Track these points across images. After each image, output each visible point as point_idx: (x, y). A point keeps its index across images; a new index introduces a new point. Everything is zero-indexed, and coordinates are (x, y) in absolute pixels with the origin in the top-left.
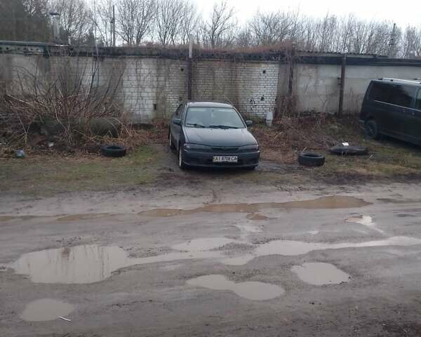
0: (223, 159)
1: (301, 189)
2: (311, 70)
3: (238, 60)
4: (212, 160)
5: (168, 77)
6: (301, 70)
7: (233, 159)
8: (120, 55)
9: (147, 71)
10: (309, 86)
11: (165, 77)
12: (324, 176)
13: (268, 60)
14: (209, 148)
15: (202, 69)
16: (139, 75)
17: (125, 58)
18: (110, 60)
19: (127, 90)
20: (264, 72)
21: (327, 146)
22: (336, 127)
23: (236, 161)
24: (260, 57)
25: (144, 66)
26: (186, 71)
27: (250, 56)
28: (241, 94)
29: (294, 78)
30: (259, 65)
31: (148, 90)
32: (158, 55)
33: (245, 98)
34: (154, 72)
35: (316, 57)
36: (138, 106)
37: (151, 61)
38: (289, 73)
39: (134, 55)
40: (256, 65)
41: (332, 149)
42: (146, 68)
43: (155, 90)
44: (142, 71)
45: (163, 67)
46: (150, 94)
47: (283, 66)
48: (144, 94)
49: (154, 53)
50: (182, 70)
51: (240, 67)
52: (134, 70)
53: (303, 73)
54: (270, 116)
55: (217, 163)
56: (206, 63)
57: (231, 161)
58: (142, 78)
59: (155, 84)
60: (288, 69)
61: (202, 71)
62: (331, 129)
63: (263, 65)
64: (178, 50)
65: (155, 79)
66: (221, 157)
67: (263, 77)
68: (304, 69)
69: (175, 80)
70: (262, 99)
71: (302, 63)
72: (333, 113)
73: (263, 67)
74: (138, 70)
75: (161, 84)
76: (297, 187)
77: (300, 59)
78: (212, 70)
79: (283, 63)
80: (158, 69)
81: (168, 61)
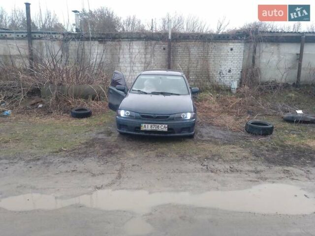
0: (151, 127)
1: (232, 170)
2: (272, 47)
3: (209, 40)
4: (139, 128)
5: (153, 55)
6: (264, 47)
7: (163, 128)
8: (117, 38)
9: (137, 51)
10: (271, 60)
11: (151, 55)
12: (268, 151)
13: (234, 39)
14: (138, 115)
15: (180, 48)
16: (131, 54)
17: (120, 41)
18: (110, 43)
19: (123, 65)
20: (232, 49)
21: (282, 113)
22: (293, 95)
23: (166, 130)
24: (228, 37)
25: (135, 47)
26: (167, 50)
27: (219, 37)
28: (211, 68)
29: (257, 54)
30: (228, 44)
31: (138, 65)
32: (145, 38)
33: (215, 71)
34: (142, 51)
35: (277, 37)
36: (130, 78)
37: (140, 42)
38: (252, 50)
39: (127, 38)
40: (225, 44)
41: (286, 115)
42: (137, 47)
43: (143, 65)
44: (134, 50)
45: (150, 47)
46: (140, 68)
47: (248, 45)
48: (135, 68)
49: (142, 36)
50: (164, 49)
51: (212, 45)
52: (127, 50)
53: (266, 50)
54: (235, 85)
55: (146, 131)
56: (184, 43)
57: (160, 129)
58: (134, 56)
59: (143, 60)
60: (252, 47)
61: (180, 50)
62: (289, 97)
63: (230, 44)
64: (161, 34)
65: (143, 56)
66: (150, 125)
67: (230, 53)
68: (266, 47)
69: (158, 57)
70: (230, 71)
71: (265, 41)
72: (291, 84)
73: (231, 45)
74: (131, 50)
75: (148, 60)
76: (228, 166)
77: (262, 38)
78: (188, 49)
79: (248, 42)
80: (146, 49)
81: (153, 42)
